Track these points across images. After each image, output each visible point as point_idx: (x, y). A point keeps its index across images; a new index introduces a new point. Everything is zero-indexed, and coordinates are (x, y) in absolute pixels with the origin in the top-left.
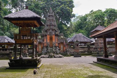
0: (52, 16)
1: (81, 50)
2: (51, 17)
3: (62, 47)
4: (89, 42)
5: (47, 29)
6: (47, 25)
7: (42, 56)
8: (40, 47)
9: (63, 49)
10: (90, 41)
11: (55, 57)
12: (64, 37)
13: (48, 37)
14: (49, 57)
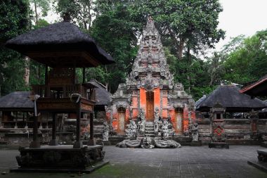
0: (154, 38)
1: (230, 131)
2: (151, 41)
3: (179, 119)
4: (256, 109)
5: (140, 73)
6: (140, 63)
7: (124, 142)
8: (122, 119)
9: (183, 125)
10: (258, 106)
11: (156, 147)
12: (186, 95)
13: (143, 93)
14: (140, 147)
